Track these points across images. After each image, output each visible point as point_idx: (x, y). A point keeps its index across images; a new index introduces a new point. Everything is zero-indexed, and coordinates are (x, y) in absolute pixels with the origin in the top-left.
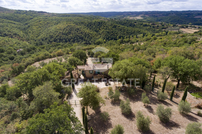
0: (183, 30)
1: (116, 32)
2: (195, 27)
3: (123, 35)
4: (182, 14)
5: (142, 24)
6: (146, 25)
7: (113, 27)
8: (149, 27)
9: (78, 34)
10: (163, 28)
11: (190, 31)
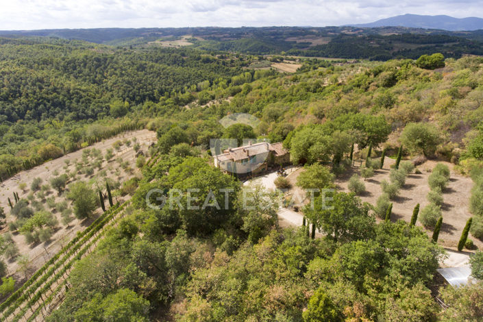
0: (276, 66)
1: (149, 81)
2: (294, 60)
3: (167, 87)
4: (263, 34)
5: (199, 58)
6: (207, 61)
7: (138, 69)
8: (214, 65)
9: (44, 96)
10: (243, 65)
11: (288, 67)
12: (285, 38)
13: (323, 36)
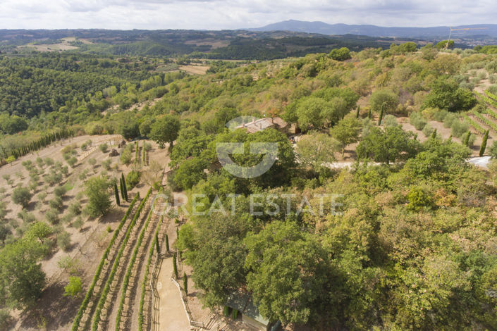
0: (184, 68)
2: (201, 62)
4: (160, 37)
5: (96, 63)
6: (107, 65)
7: (21, 76)
8: (116, 69)
10: (149, 69)
11: (197, 69)
12: (184, 41)
13: (221, 39)
